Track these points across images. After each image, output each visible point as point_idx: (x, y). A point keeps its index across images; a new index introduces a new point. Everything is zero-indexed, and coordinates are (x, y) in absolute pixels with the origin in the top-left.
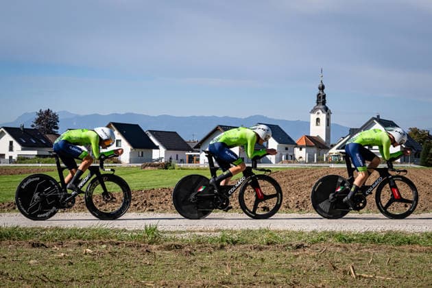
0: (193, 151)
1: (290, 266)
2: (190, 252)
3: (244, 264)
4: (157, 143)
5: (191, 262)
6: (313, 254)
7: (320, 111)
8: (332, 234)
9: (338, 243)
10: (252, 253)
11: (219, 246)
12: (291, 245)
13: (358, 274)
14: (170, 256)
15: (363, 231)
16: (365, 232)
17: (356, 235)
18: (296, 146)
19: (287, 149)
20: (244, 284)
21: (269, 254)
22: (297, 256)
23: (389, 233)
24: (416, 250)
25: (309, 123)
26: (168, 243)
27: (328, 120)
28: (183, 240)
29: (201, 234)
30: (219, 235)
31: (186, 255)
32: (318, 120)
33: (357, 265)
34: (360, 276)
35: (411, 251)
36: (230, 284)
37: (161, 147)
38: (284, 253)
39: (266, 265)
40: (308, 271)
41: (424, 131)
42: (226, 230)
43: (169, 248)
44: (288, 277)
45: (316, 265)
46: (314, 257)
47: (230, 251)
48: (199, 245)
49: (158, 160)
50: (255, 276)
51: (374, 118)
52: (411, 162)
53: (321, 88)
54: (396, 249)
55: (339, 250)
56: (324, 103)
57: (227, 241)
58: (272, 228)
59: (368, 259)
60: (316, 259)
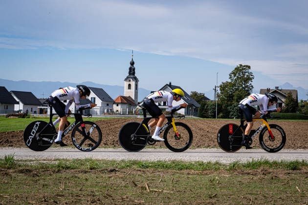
0: (43, 106)
1: (105, 184)
2: (36, 174)
3: (73, 183)
4: (17, 100)
5: (36, 181)
6: (121, 176)
7: (131, 79)
8: (135, 163)
9: (139, 169)
10: (80, 175)
11: (57, 170)
12: (107, 169)
13: (151, 189)
14: (22, 176)
15: (156, 160)
16: (158, 161)
17: (152, 163)
18: (114, 103)
19: (108, 105)
20: (72, 196)
21: (92, 176)
22: (110, 177)
23: (173, 162)
24: (191, 173)
25: (123, 87)
26: (21, 168)
27: (136, 86)
28: (31, 166)
29: (45, 162)
30: (57, 163)
31: (33, 176)
32: (130, 85)
34: (152, 191)
35: (189, 174)
36: (63, 196)
37: (21, 103)
38: (102, 175)
39: (89, 183)
40: (117, 187)
41: (201, 94)
42: (63, 159)
43: (21, 172)
44: (103, 191)
45: (123, 184)
46: (122, 178)
47: (63, 175)
48: (43, 170)
49: (18, 112)
50: (81, 190)
51: (167, 85)
52: (192, 115)
53: (132, 63)
54: (177, 173)
55: (139, 173)
56: (134, 74)
57: (62, 167)
58: (94, 158)
59: (159, 179)
60: (123, 179)
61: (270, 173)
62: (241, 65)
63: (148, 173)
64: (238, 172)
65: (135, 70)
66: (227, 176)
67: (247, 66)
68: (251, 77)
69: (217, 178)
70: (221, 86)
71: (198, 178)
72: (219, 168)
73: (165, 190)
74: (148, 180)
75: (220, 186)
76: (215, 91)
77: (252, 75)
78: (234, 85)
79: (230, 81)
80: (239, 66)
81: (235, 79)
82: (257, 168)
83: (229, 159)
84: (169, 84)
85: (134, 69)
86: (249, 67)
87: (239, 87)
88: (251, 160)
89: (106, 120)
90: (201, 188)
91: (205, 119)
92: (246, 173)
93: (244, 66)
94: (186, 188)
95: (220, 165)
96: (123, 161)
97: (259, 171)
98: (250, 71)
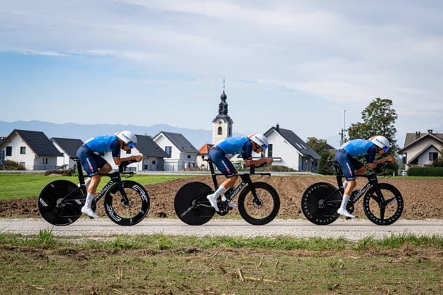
1: (181, 270)
2: (83, 257)
3: (136, 268)
4: (61, 151)
5: (83, 267)
6: (204, 258)
7: (222, 121)
8: (224, 240)
9: (230, 248)
10: (145, 258)
11: (113, 251)
12: (184, 249)
13: (246, 278)
14: (64, 260)
15: (255, 236)
16: (257, 237)
17: (248, 240)
18: (198, 154)
19: (189, 157)
20: (134, 288)
21: (162, 258)
22: (188, 261)
23: (279, 238)
24: (304, 254)
25: (211, 132)
26: (62, 248)
27: (230, 129)
28: (77, 245)
29: (96, 239)
30: (114, 240)
31: (79, 260)
32: (220, 129)
33: (246, 268)
34: (248, 280)
35: (300, 255)
36: (120, 287)
37: (65, 155)
38: (176, 257)
39: (157, 269)
40: (198, 274)
41: (322, 141)
42: (122, 235)
43: (63, 253)
44: (178, 281)
45: (207, 269)
46: (205, 261)
47: (122, 257)
48: (94, 250)
49: (62, 167)
50: (146, 279)
51: (273, 128)
52: (308, 171)
53: (224, 98)
54: (285, 254)
55: (230, 254)
56: (226, 112)
57: (121, 246)
58: (166, 233)
59: (258, 263)
60: (207, 263)
61: (416, 254)
62: (378, 99)
63: (243, 255)
64: (371, 253)
65: (228, 108)
66: (356, 258)
67: (387, 101)
68: (393, 116)
69: (340, 261)
70: (350, 129)
71: (313, 261)
72: (344, 247)
73: (266, 278)
74: (242, 264)
75: (344, 272)
76: (342, 136)
77: (394, 114)
78: (369, 128)
79: (362, 122)
80: (376, 100)
81: (371, 120)
82: (399, 247)
83: (359, 234)
84: (276, 126)
85: (226, 106)
86: (390, 102)
87: (376, 130)
88: (389, 236)
89: (187, 178)
90: (317, 276)
91: (328, 176)
92: (382, 254)
93: (384, 101)
94: (296, 276)
95: (346, 242)
96: (207, 237)
97: (401, 250)
98: (392, 107)
